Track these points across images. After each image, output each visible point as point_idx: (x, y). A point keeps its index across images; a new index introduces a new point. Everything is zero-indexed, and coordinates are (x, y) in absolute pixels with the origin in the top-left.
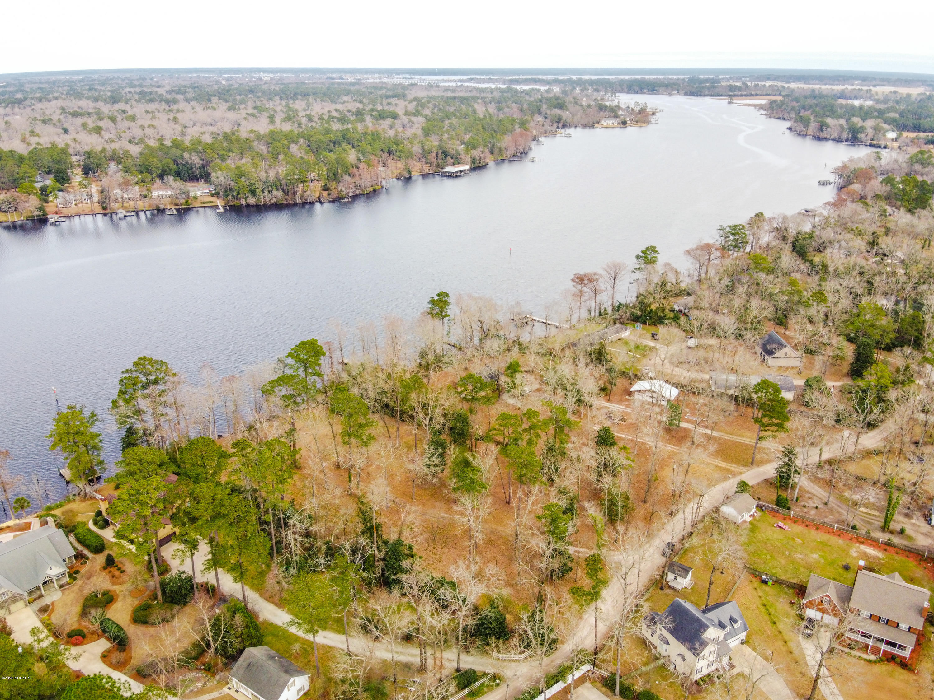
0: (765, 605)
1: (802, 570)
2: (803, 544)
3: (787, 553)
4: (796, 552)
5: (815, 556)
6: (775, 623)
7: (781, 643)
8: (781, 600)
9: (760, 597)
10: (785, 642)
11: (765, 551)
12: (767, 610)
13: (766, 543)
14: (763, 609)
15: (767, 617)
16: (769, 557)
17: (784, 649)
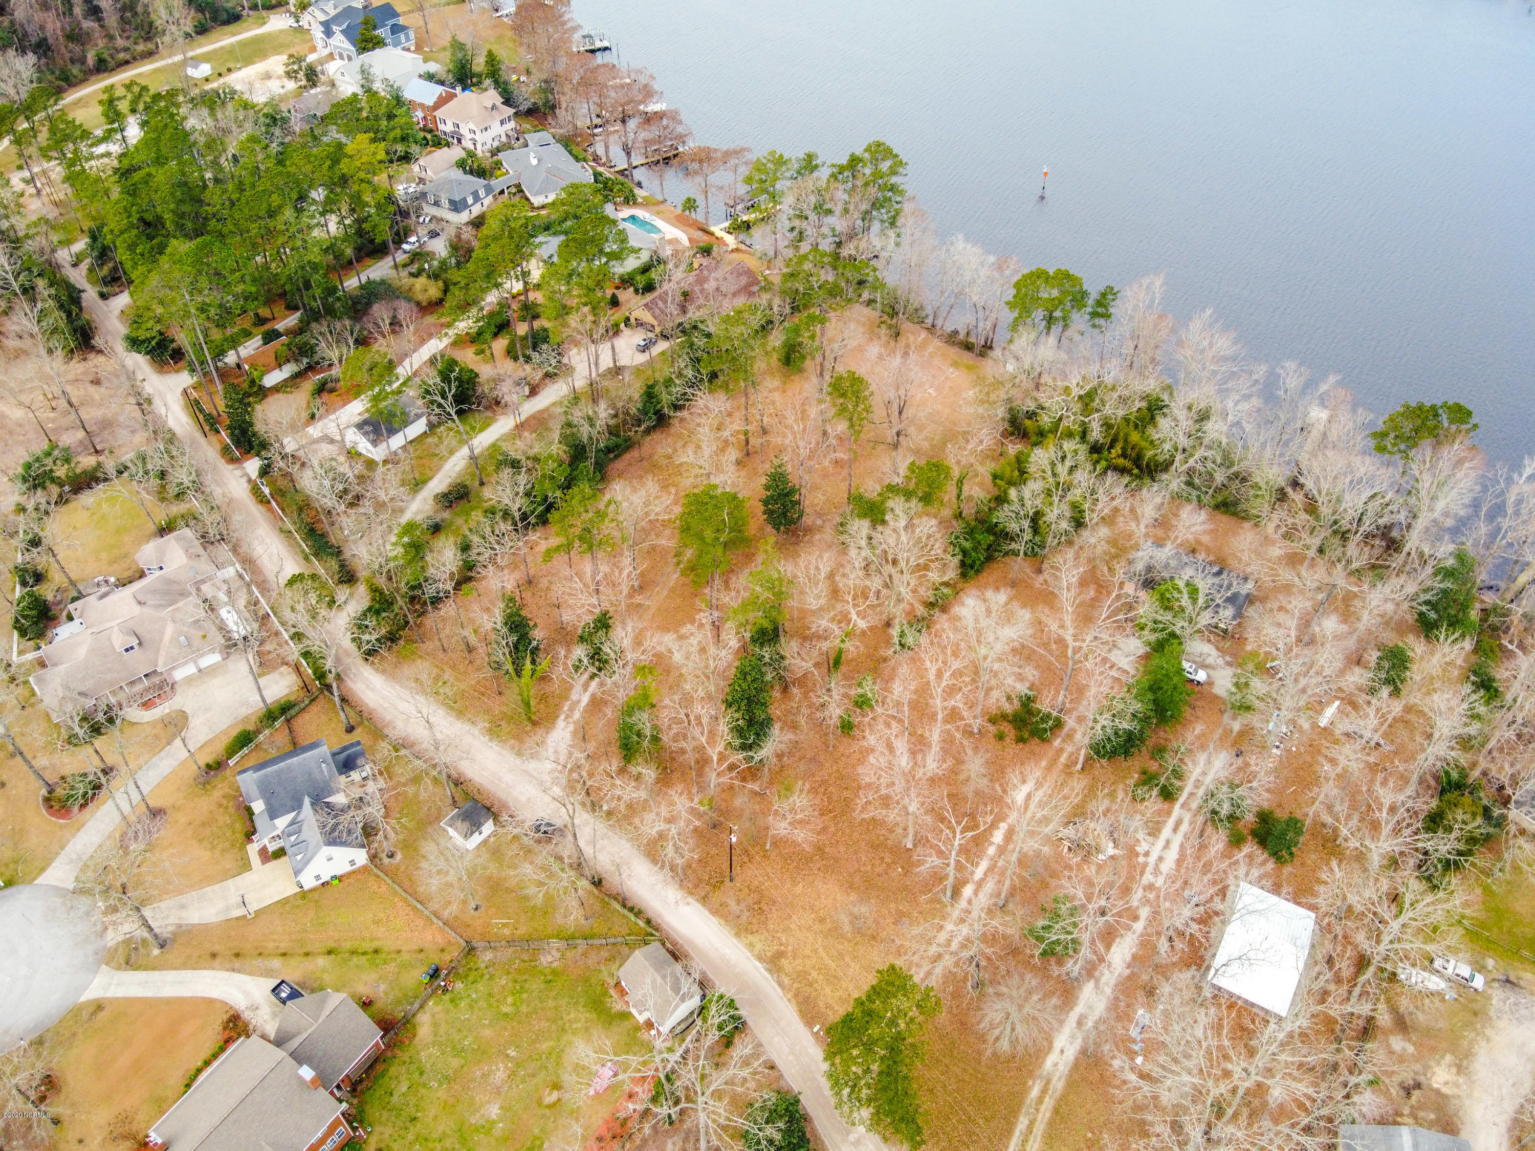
0: (376, 951)
1: (455, 1063)
2: (539, 1102)
3: (512, 1053)
4: (512, 1075)
5: (494, 1111)
6: (329, 953)
7: (284, 946)
8: (382, 987)
9: (399, 952)
10: (284, 955)
11: (524, 1009)
12: (364, 954)
13: (554, 1021)
14: (368, 946)
15: (347, 945)
16: (505, 1009)
17: (271, 945)
